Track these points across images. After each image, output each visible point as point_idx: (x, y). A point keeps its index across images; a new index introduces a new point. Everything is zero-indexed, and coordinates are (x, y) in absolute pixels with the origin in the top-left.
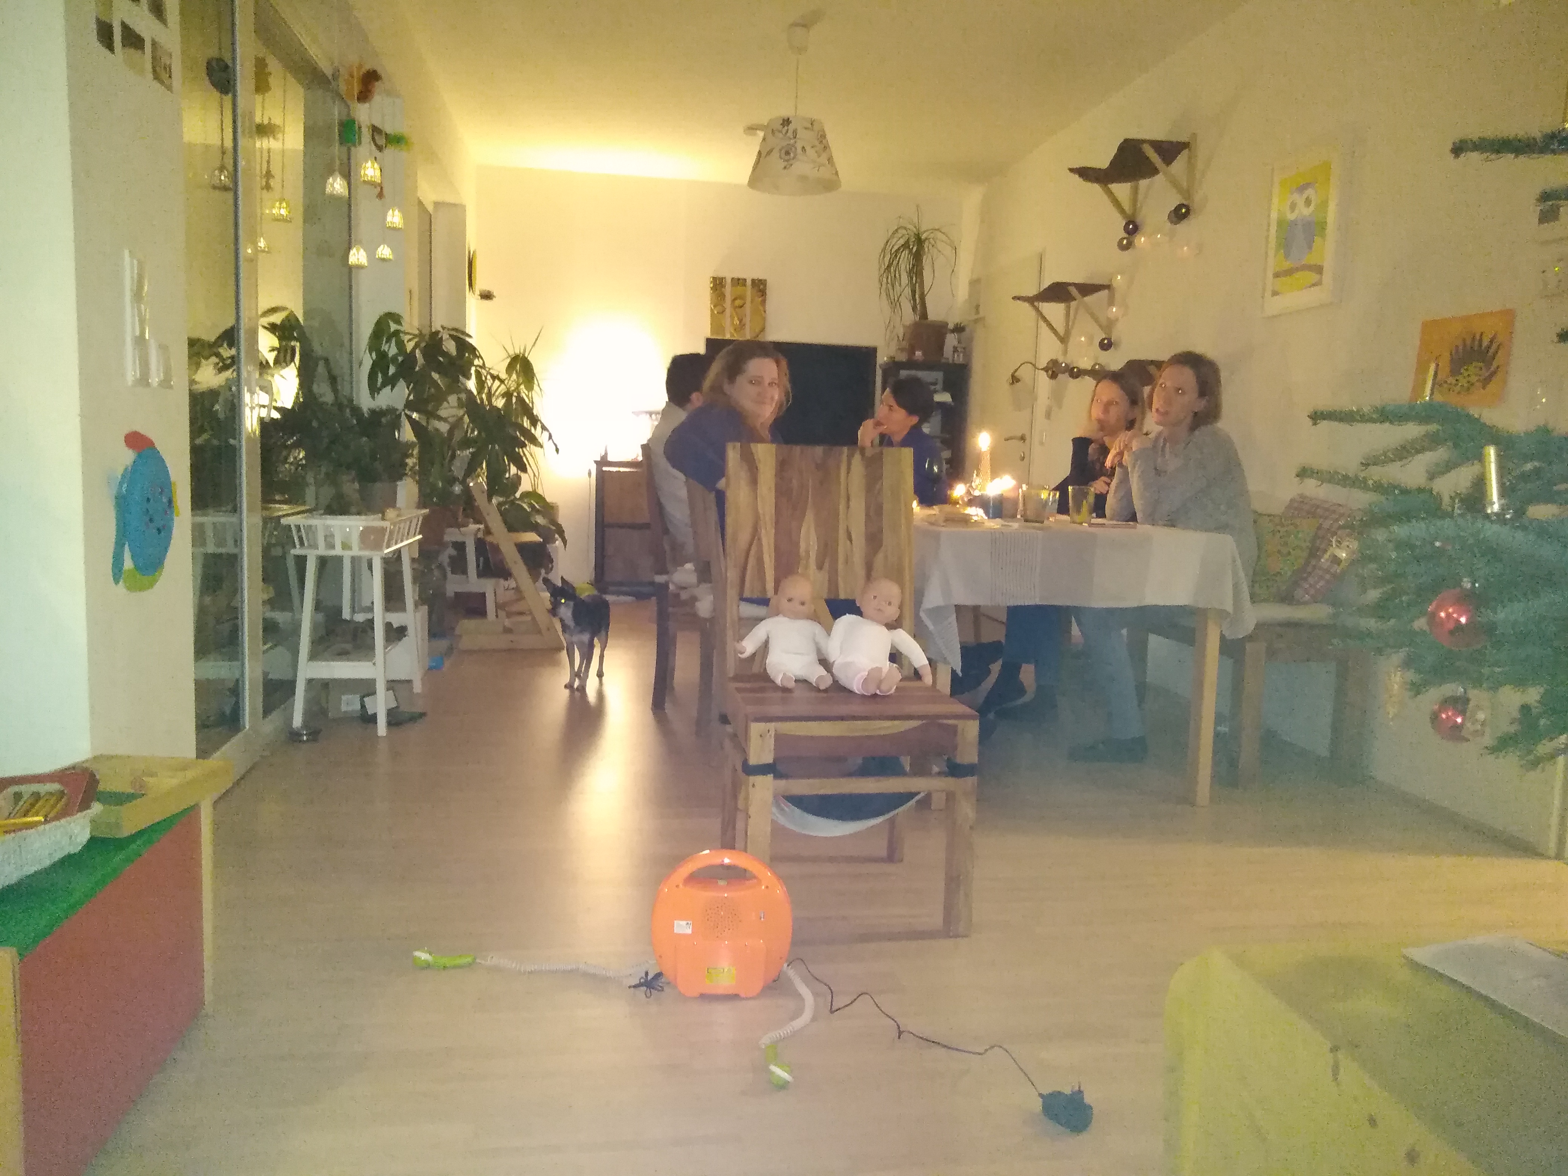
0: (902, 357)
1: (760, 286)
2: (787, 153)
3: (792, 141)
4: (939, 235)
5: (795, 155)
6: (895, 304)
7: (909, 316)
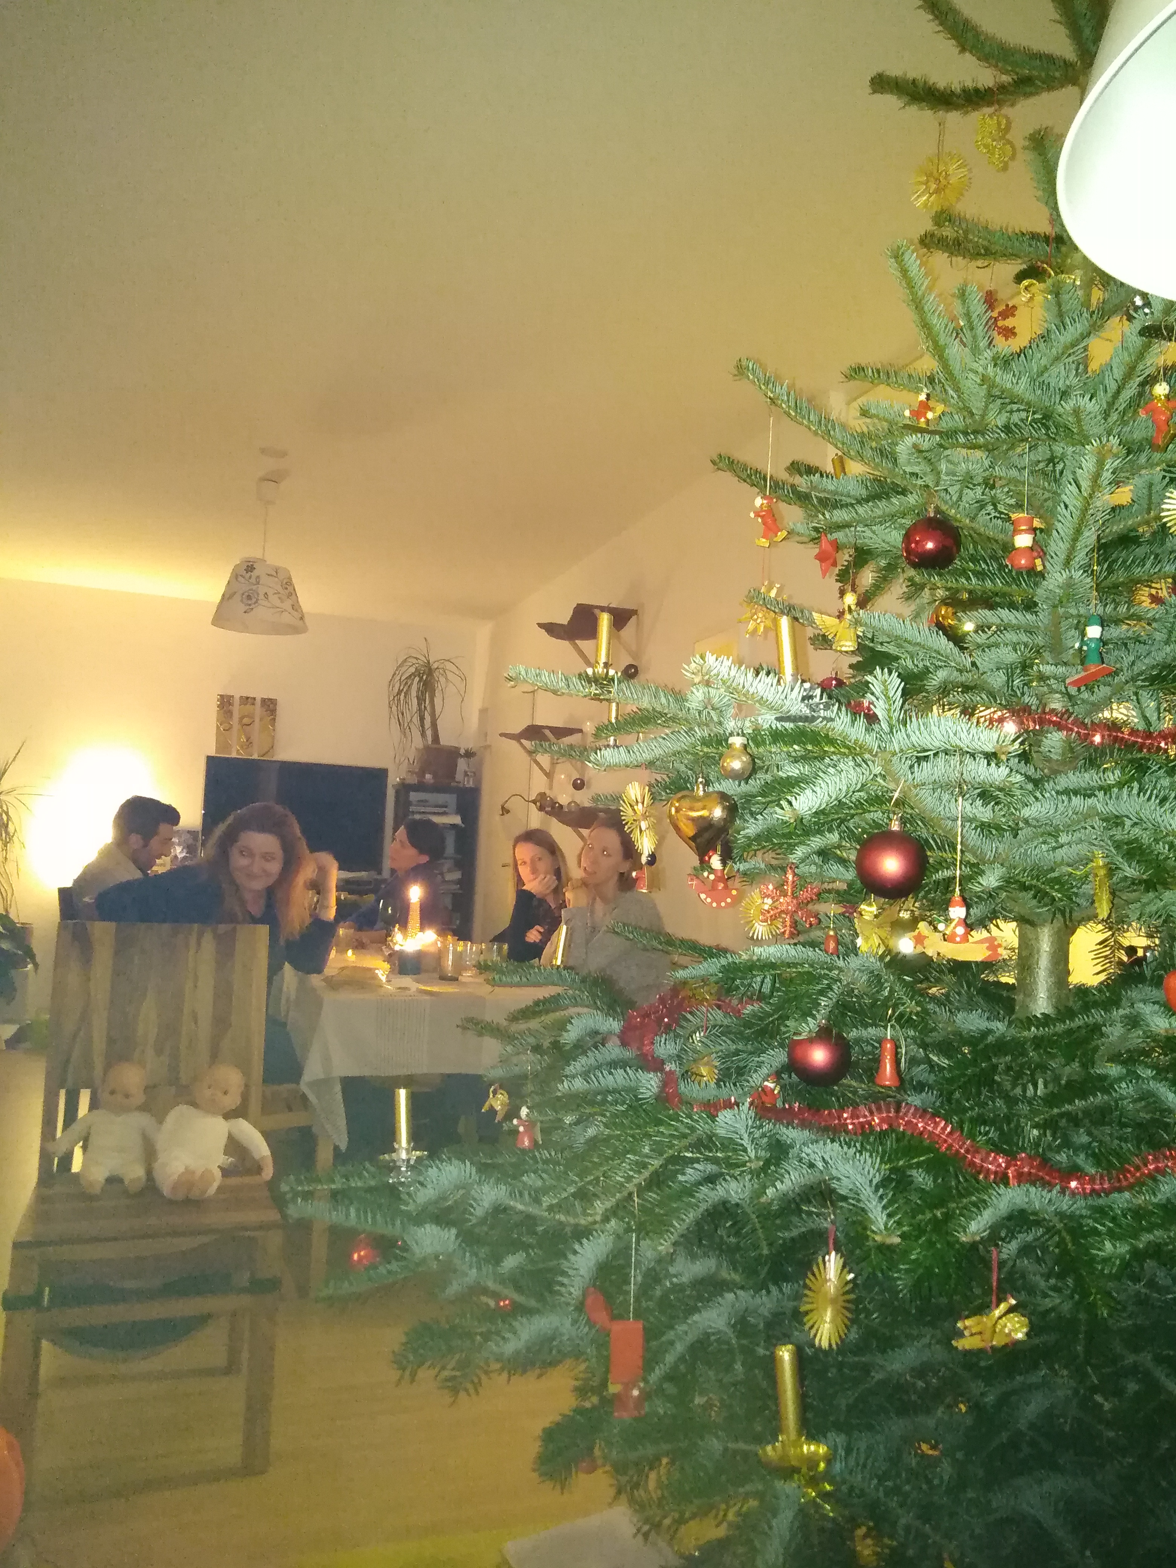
0: (413, 780)
1: (270, 706)
2: (249, 597)
3: (254, 587)
4: (449, 666)
5: (257, 600)
6: (404, 730)
7: (418, 742)
